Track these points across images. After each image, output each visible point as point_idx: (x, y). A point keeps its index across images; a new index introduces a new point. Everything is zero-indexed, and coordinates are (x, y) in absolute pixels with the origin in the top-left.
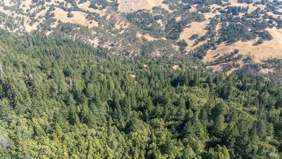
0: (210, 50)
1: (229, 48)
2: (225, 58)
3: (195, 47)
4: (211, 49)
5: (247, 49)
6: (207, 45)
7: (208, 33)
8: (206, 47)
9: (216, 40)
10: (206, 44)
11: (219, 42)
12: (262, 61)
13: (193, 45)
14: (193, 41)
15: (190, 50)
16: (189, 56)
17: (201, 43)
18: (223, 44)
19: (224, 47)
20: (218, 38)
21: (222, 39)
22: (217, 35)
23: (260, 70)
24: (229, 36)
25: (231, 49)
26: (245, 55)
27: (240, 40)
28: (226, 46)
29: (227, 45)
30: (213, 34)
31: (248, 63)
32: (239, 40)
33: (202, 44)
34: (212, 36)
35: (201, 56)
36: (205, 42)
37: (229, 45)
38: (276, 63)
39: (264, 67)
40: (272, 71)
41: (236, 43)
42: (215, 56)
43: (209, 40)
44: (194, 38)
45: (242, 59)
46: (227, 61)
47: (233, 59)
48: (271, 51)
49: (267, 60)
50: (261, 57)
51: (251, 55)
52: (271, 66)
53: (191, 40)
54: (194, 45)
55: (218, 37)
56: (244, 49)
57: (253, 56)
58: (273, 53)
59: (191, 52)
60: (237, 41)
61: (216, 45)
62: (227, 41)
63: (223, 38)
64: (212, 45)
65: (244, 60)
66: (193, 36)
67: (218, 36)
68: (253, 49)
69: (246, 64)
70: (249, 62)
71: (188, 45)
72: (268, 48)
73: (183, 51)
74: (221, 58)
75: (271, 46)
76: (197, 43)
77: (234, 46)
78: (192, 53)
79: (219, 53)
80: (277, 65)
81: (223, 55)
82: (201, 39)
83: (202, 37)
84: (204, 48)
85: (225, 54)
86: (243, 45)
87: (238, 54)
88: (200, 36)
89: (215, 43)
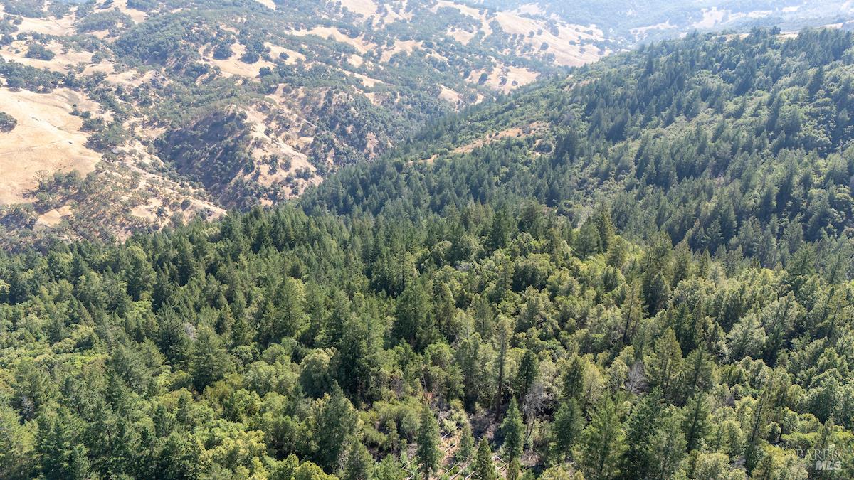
12: (25, 196)
23: (33, 221)
38: (66, 186)
39: (42, 208)
40: (70, 213)
48: (32, 160)
49: (37, 189)
50: (14, 184)
52: (59, 197)
58: (43, 161)
72: (20, 151)
75: (23, 145)
80: (72, 191)
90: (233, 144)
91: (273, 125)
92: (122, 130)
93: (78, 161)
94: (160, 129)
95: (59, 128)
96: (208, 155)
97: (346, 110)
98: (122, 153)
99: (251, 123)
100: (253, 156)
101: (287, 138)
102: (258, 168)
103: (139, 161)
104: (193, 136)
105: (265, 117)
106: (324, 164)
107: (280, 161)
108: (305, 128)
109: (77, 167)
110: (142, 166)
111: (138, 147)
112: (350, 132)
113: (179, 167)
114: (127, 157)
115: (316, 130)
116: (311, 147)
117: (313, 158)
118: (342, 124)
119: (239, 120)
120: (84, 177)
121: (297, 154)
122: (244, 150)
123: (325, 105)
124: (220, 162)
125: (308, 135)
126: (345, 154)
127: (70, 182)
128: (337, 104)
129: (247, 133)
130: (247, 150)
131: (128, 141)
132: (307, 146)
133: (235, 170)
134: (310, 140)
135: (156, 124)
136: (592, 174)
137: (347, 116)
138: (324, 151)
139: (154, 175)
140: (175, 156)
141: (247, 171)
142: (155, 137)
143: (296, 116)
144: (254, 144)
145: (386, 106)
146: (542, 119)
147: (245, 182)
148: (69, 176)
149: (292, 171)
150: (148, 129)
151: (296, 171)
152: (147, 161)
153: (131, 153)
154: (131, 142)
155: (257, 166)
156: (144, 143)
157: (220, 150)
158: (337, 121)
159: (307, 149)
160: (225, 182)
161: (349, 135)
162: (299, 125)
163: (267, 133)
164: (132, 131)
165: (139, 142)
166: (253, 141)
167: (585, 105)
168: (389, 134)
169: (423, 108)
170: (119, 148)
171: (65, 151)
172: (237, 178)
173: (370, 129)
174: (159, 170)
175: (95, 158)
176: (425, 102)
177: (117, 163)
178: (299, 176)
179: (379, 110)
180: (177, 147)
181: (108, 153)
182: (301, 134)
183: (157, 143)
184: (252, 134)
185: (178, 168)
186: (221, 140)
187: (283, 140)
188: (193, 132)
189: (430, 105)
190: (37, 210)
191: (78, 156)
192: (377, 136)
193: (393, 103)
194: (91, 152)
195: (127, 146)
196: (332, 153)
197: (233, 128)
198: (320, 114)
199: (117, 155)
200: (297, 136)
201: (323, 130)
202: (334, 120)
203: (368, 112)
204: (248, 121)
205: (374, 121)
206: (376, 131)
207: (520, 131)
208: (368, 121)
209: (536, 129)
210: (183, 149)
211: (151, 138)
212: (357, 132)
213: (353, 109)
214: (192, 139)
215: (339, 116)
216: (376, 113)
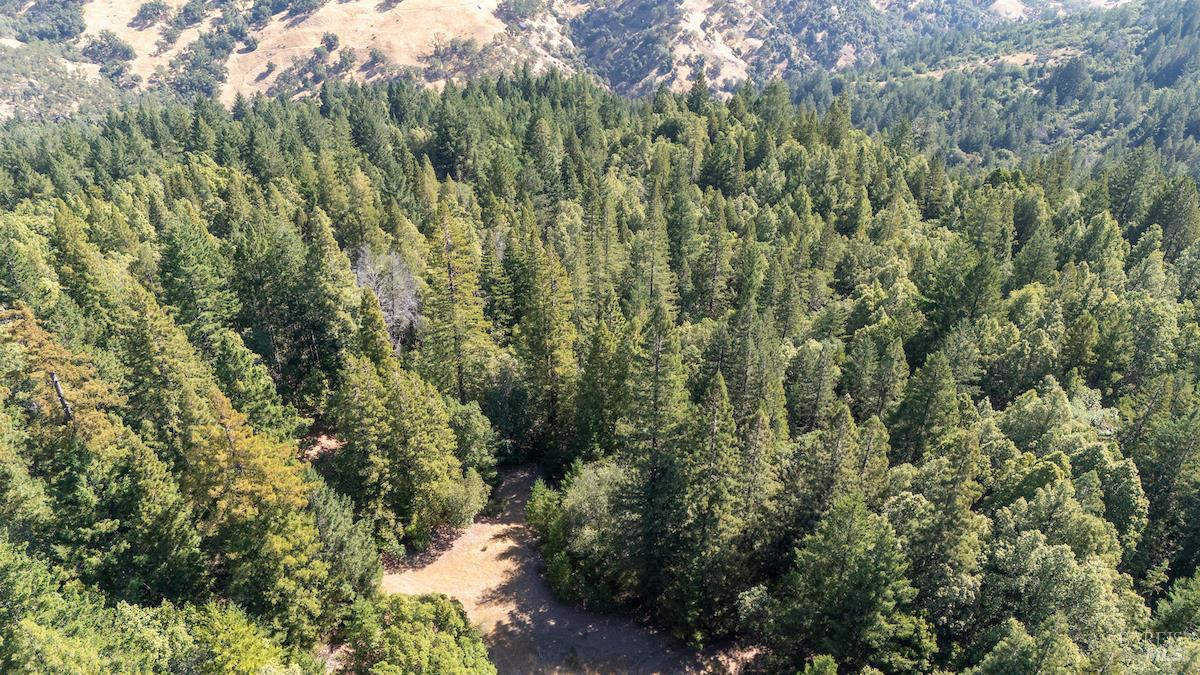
0: (234, 56)
1: (304, 33)
2: (300, 75)
3: (172, 54)
4: (239, 52)
5: (363, 27)
6: (215, 40)
8: (217, 47)
9: (244, 13)
10: (211, 37)
11: (258, 19)
12: (419, 59)
13: (156, 48)
14: (153, 34)
15: (154, 72)
16: (157, 93)
17: (189, 36)
18: (276, 23)
19: (284, 33)
20: (251, 5)
21: (268, 5)
25: (307, 38)
26: (364, 47)
28: (291, 30)
29: (292, 25)
31: (379, 75)
33: (196, 38)
35: (207, 84)
36: (205, 27)
37: (301, 25)
38: (460, 56)
39: (432, 76)
41: (322, 10)
42: (262, 76)
43: (218, 19)
44: (150, 17)
45: (357, 65)
46: (309, 83)
47: (329, 70)
48: (437, 21)
49: (433, 54)
50: (413, 45)
51: (382, 47)
52: (451, 67)
53: (141, 30)
54: (162, 48)
56: (354, 28)
57: (389, 45)
58: (446, 24)
59: (162, 78)
60: (322, 5)
61: (251, 33)
62: (285, 13)
64: (237, 34)
65: (363, 68)
66: (142, 11)
68: (383, 25)
69: (375, 78)
70: (382, 71)
71: (137, 52)
72: (428, 10)
73: (123, 81)
74: (285, 78)
76: (170, 39)
77: (317, 23)
78: (167, 79)
79: (272, 59)
80: (466, 63)
81: (291, 65)
82: (182, 19)
83: (186, 10)
84: (208, 51)
85: (294, 59)
86: (345, 15)
87: (339, 49)
88: (175, 9)
89: (246, 26)
90: (656, 35)
91: (717, 17)
92: (539, 1)
93: (480, 29)
94: (582, 6)
96: (625, 45)
97: (824, 8)
98: (529, 29)
99: (684, 11)
100: (674, 53)
101: (730, 37)
102: (676, 70)
103: (545, 39)
104: (615, 19)
105: (710, 5)
106: (766, 78)
107: (708, 65)
108: (757, 26)
109: (476, 36)
110: (547, 47)
111: (551, 24)
112: (819, 40)
113: (589, 55)
114: (534, 33)
115: (772, 32)
116: (757, 53)
117: (754, 68)
118: (813, 27)
119: (672, 4)
120: (480, 48)
121: (733, 58)
122: (666, 43)
124: (635, 56)
125: (758, 37)
126: (802, 71)
127: (464, 52)
129: (676, 22)
130: (670, 44)
131: (541, 15)
132: (752, 50)
133: (649, 68)
134: (759, 43)
136: (1078, 124)
137: (823, 17)
138: (773, 62)
139: (556, 60)
140: (590, 41)
141: (662, 72)
142: (574, 14)
143: (750, 8)
144: (681, 38)
145: (894, 11)
146: (1076, 45)
147: (655, 84)
148: (468, 44)
149: (719, 82)
150: (570, 4)
151: (725, 81)
152: (555, 43)
153: (540, 30)
154: (545, 16)
155: (675, 66)
156: (559, 21)
157: (640, 41)
158: (806, 23)
159: (751, 55)
160: (633, 82)
161: (818, 44)
162: (751, 22)
163: (704, 26)
164: (550, 4)
165: (555, 19)
166: (681, 33)
167: (1152, 31)
168: (877, 50)
169: (954, 20)
170: (528, 21)
171: (471, 17)
172: (648, 78)
173: (849, 40)
174: (565, 56)
175: (500, 27)
176: (960, 12)
177: (519, 38)
178: (726, 89)
179: (876, 14)
180: (594, 31)
181: (515, 26)
182: (750, 34)
183: (575, 24)
184: (683, 25)
185: (588, 57)
186: (644, 28)
187: (724, 39)
188: (616, 14)
189: (967, 18)
190: (426, 77)
191: (483, 24)
192: (858, 51)
193: (905, 8)
194: (498, 21)
195: (538, 20)
196: (783, 65)
197: (662, 15)
198: (786, 10)
199: (523, 29)
200: (743, 36)
201: (782, 32)
202: (802, 21)
203: (857, 16)
204: (682, 7)
205: (859, 30)
206: (858, 43)
207: (1032, 57)
208: (852, 28)
209: (1058, 57)
210: (600, 34)
211: (569, 15)
212: (829, 41)
213: (834, 8)
214: (612, 23)
215: (811, 16)
216: (869, 18)
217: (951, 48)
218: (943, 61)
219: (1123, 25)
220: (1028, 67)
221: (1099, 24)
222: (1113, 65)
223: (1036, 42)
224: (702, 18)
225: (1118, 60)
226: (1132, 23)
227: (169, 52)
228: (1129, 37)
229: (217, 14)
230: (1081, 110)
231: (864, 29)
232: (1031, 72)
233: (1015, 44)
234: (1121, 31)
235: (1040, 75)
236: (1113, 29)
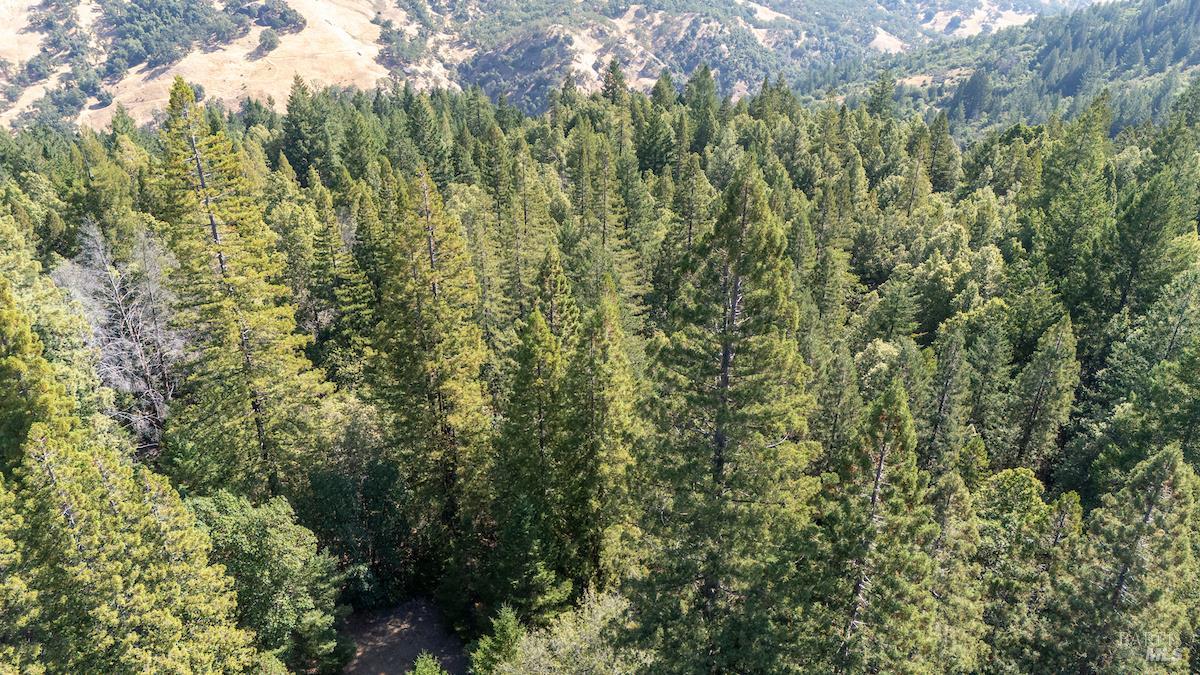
0: (85, 112)
1: (165, 85)
3: (13, 113)
4: (91, 108)
5: (232, 77)
6: (63, 96)
7: (50, 45)
8: (66, 103)
9: (97, 67)
10: (58, 92)
11: (112, 72)
17: (34, 93)
18: (133, 77)
20: (104, 58)
21: (123, 57)
22: (92, 44)
24: (146, 39)
26: (233, 97)
27: (197, 49)
28: (151, 82)
29: (151, 77)
30: (72, 45)
32: (187, 46)
33: (41, 95)
34: (72, 55)
36: (52, 83)
37: (161, 76)
41: (184, 60)
43: (67, 74)
48: (313, 68)
51: (254, 96)
54: (2, 107)
55: (100, 53)
56: (221, 78)
57: (261, 94)
58: (325, 71)
60: (185, 55)
61: (105, 87)
62: (144, 65)
63: (122, 51)
64: (89, 89)
67: (101, 48)
68: (255, 73)
72: (304, 57)
75: (308, 50)
76: (12, 97)
81: (151, 119)
82: (26, 76)
83: (30, 66)
84: (55, 108)
85: (154, 112)
86: (211, 65)
87: (206, 99)
88: (17, 65)
89: (98, 81)
90: (548, 76)
91: (608, 58)
92: (423, 47)
93: (361, 75)
94: (469, 51)
95: (354, 37)
96: (516, 88)
97: (714, 46)
98: (414, 74)
99: (575, 52)
103: (432, 85)
104: (504, 62)
105: (601, 46)
108: (649, 65)
109: (357, 82)
111: (437, 69)
114: (420, 79)
115: (664, 71)
118: (705, 65)
119: (562, 45)
123: (686, 37)
124: (528, 98)
125: (651, 77)
128: (703, 38)
129: (568, 63)
131: (426, 60)
135: (466, 44)
137: (714, 55)
142: (461, 60)
143: (641, 49)
145: (780, 49)
146: (970, 65)
148: (349, 90)
150: (456, 49)
153: (426, 75)
154: (430, 62)
156: (446, 66)
157: (531, 84)
158: (697, 61)
162: (643, 62)
163: (596, 66)
164: (435, 50)
165: (441, 65)
166: (574, 74)
167: (1042, 47)
169: (838, 56)
170: (413, 67)
171: (350, 63)
173: (741, 76)
175: (383, 72)
176: (844, 49)
177: (403, 84)
179: (764, 51)
180: (483, 75)
181: (399, 71)
182: (643, 74)
183: (462, 69)
184: (575, 65)
186: (535, 70)
188: (505, 57)
189: (850, 55)
191: (363, 70)
192: (750, 88)
193: (791, 46)
194: (381, 67)
195: (424, 66)
197: (553, 56)
198: (677, 49)
199: (408, 74)
200: (636, 77)
201: (674, 71)
202: (693, 59)
203: (746, 53)
204: (573, 48)
205: (750, 67)
206: (750, 80)
207: (929, 79)
208: (742, 65)
209: (954, 78)
210: (489, 78)
211: (455, 60)
212: (722, 78)
213: (724, 47)
214: (502, 66)
215: (702, 54)
216: (758, 56)
217: (844, 77)
218: (840, 88)
219: (1012, 43)
220: (927, 87)
221: (987, 45)
222: (1010, 80)
223: (928, 66)
224: (593, 59)
225: (1013, 75)
226: (1021, 41)
227: (10, 111)
228: (1021, 54)
229: (66, 69)
230: (990, 123)
231: (755, 66)
232: (931, 92)
233: (907, 69)
234: (1012, 48)
235: (940, 94)
236: (1003, 48)
